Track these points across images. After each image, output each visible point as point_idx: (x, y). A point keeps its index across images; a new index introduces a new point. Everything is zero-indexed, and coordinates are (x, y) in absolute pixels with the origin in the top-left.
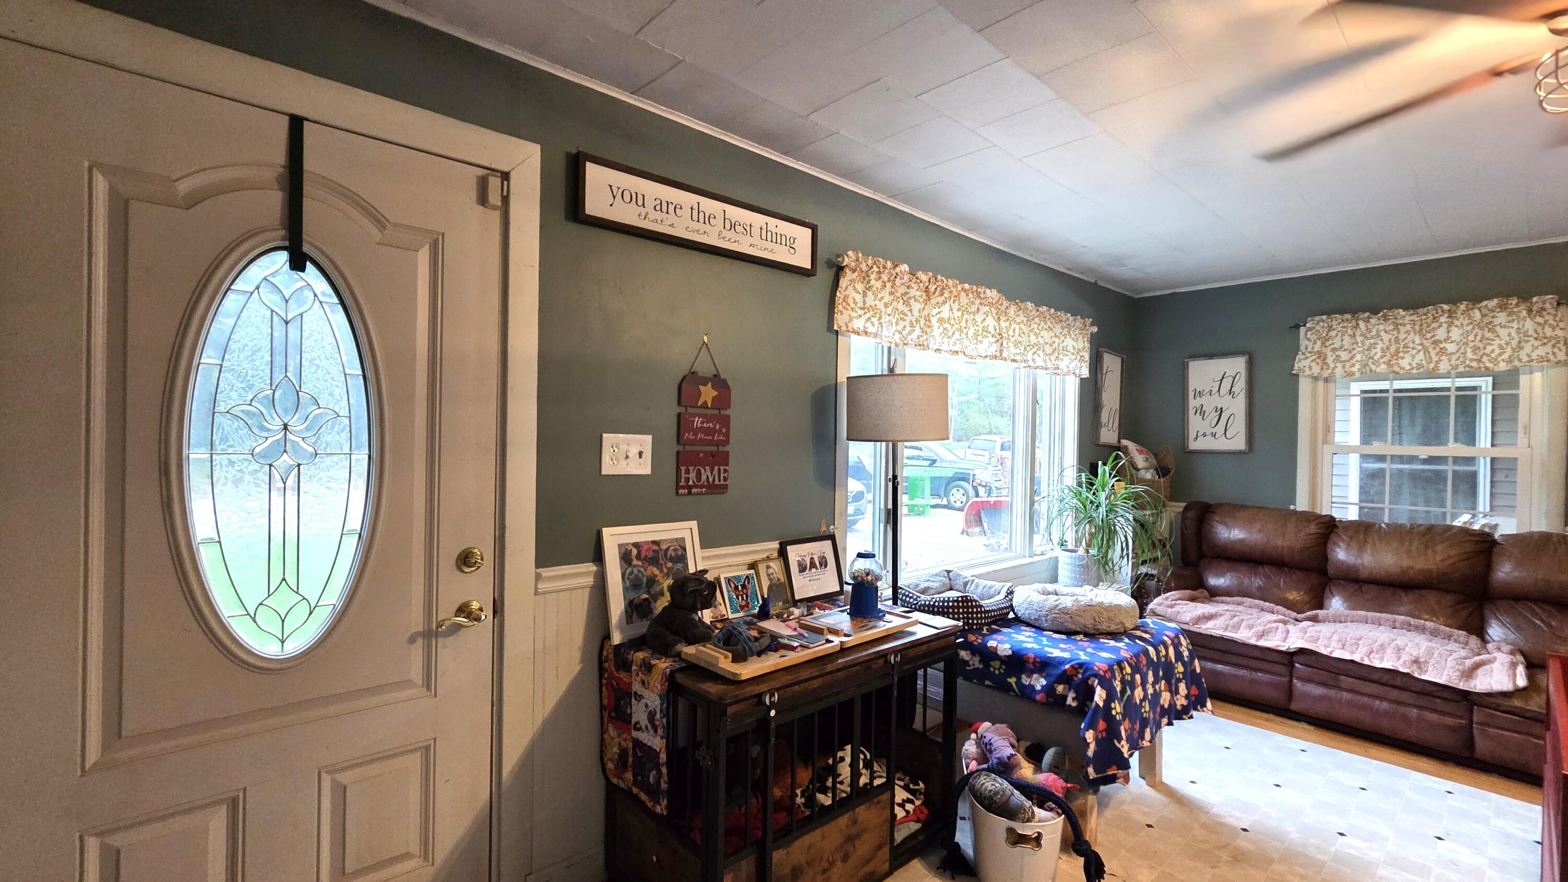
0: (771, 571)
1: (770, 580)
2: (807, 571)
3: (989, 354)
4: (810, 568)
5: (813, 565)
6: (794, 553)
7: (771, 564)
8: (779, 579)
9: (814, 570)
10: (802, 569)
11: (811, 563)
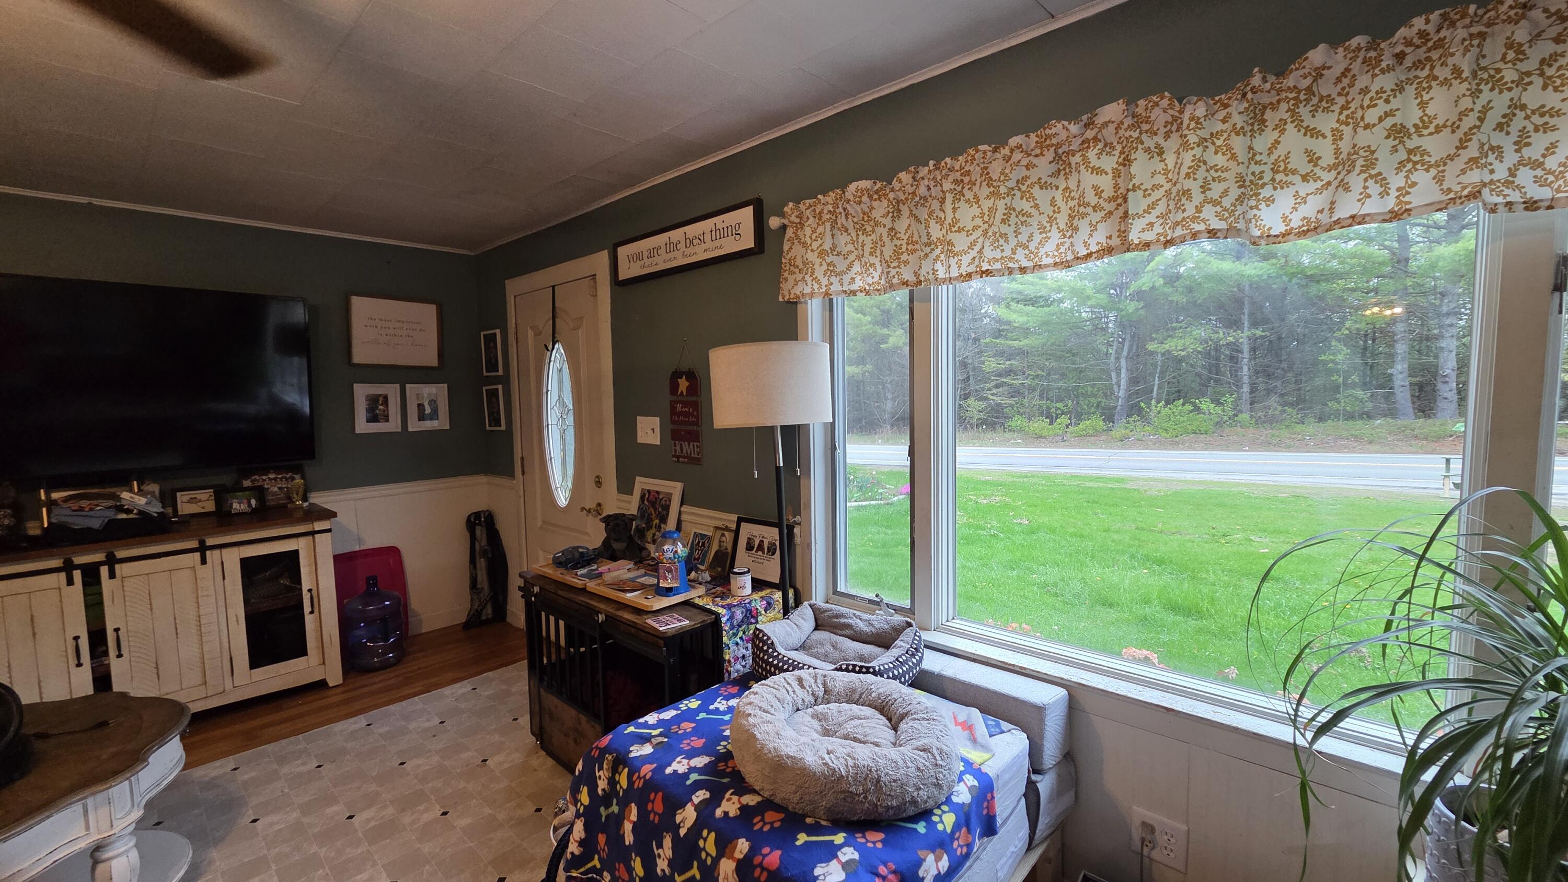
0: (724, 539)
1: (720, 546)
2: (753, 552)
3: (1094, 248)
4: (758, 550)
5: (760, 547)
6: (747, 530)
7: (726, 533)
8: (726, 549)
9: (760, 553)
10: (749, 547)
11: (759, 545)
